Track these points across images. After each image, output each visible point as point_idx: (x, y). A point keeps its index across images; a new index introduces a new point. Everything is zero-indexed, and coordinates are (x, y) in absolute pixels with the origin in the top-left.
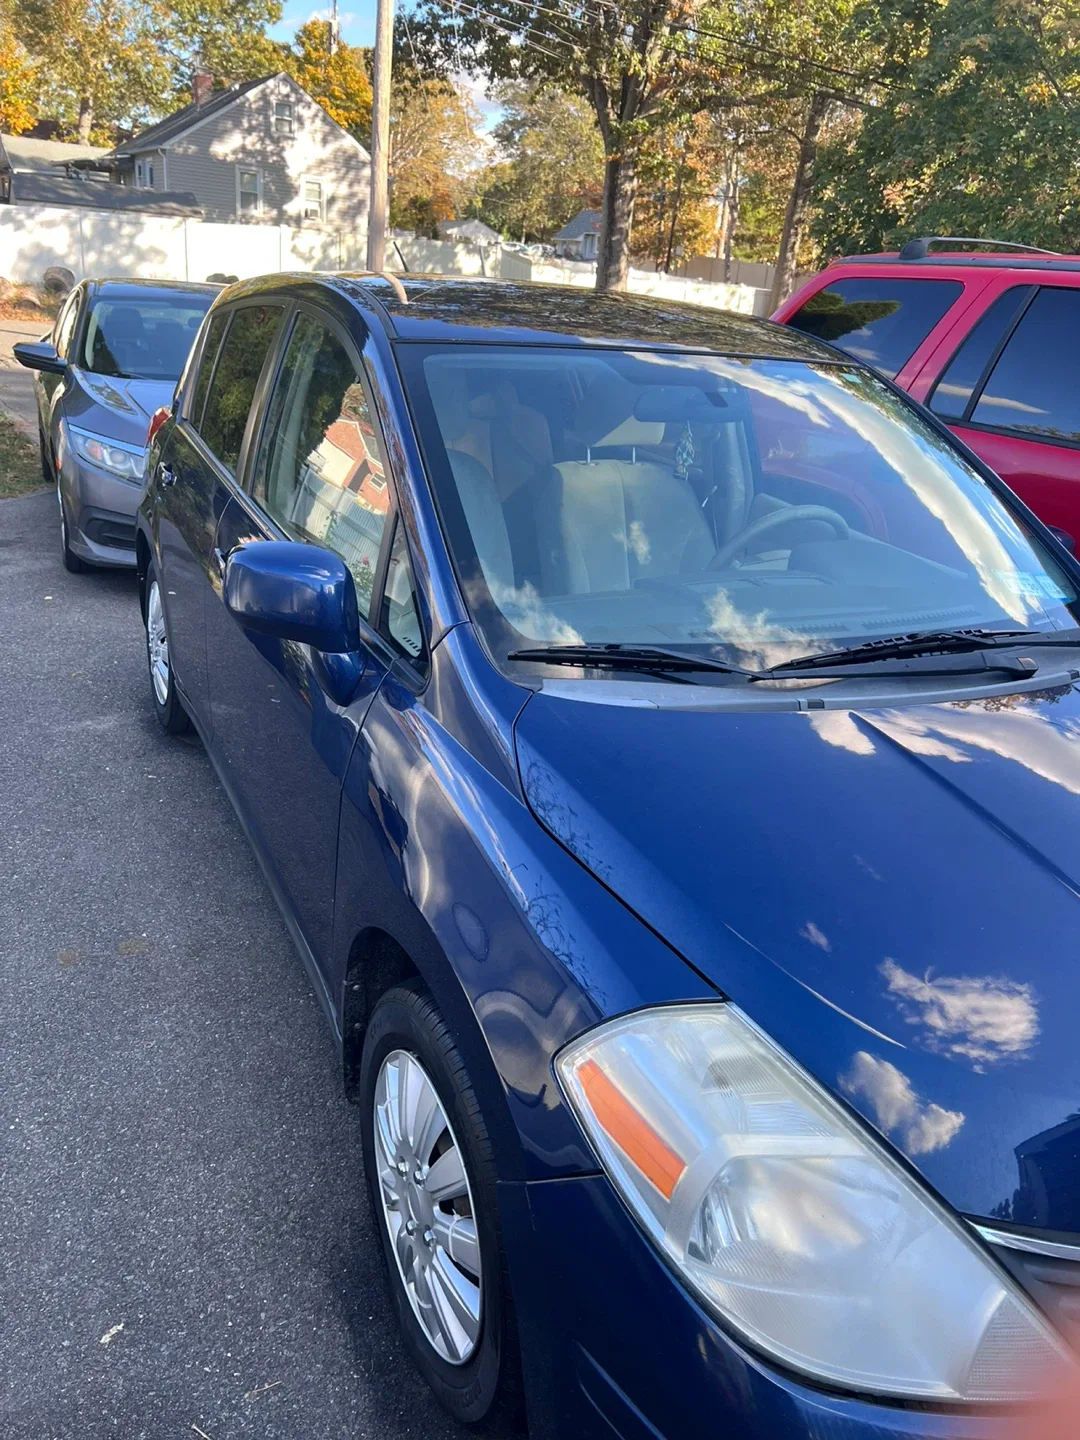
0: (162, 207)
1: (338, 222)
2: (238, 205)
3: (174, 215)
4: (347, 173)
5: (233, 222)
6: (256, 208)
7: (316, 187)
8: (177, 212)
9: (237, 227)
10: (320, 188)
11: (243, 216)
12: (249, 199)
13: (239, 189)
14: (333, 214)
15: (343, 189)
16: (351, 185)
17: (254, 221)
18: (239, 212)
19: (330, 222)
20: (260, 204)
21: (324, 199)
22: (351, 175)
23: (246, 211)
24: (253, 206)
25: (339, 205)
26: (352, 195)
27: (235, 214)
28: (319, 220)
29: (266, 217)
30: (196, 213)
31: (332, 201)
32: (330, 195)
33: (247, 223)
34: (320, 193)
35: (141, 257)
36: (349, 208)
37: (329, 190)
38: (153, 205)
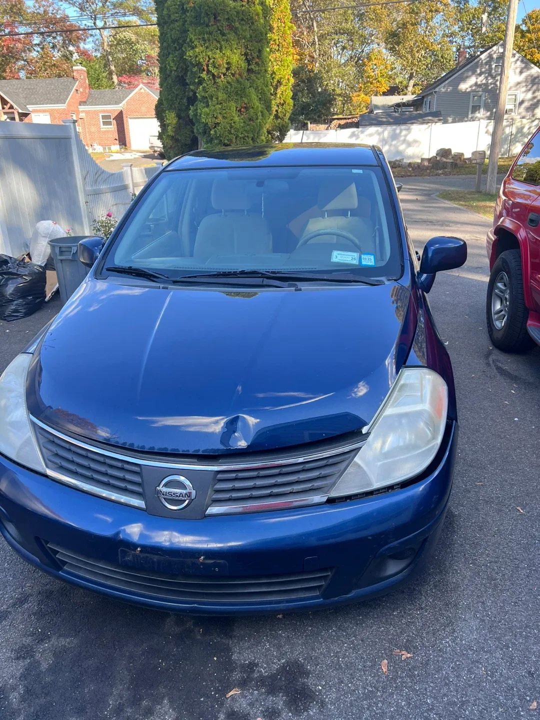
0: (424, 120)
1: (524, 114)
2: (470, 113)
3: (429, 123)
4: (532, 87)
5: (466, 121)
6: (479, 113)
7: (514, 97)
8: (430, 121)
9: (469, 123)
10: (516, 97)
11: (472, 118)
12: (476, 109)
13: (471, 104)
14: (522, 109)
15: (529, 95)
16: (534, 93)
17: (477, 119)
18: (470, 116)
19: (519, 114)
20: (482, 110)
21: (518, 102)
22: (535, 87)
23: (473, 115)
24: (477, 112)
25: (526, 104)
26: (534, 98)
27: (467, 117)
28: (513, 114)
29: (483, 116)
30: (440, 120)
31: (522, 102)
32: (521, 100)
33: (474, 121)
34: (515, 99)
35: (409, 145)
36: (531, 105)
37: (521, 97)
38: (420, 120)
